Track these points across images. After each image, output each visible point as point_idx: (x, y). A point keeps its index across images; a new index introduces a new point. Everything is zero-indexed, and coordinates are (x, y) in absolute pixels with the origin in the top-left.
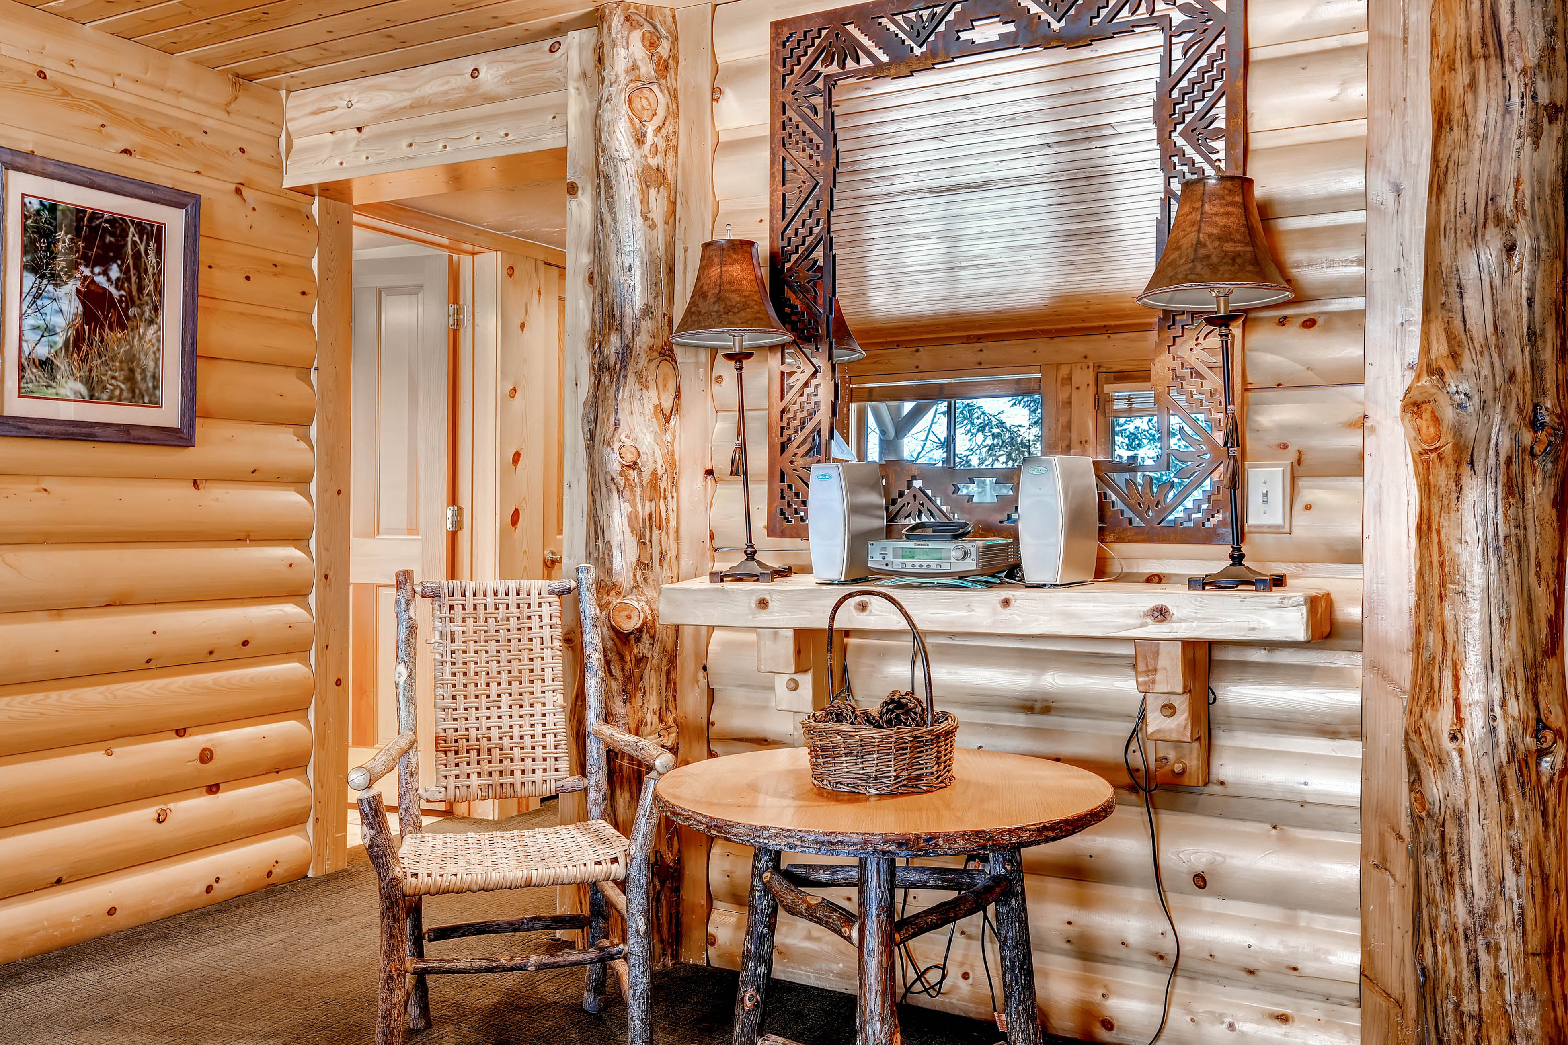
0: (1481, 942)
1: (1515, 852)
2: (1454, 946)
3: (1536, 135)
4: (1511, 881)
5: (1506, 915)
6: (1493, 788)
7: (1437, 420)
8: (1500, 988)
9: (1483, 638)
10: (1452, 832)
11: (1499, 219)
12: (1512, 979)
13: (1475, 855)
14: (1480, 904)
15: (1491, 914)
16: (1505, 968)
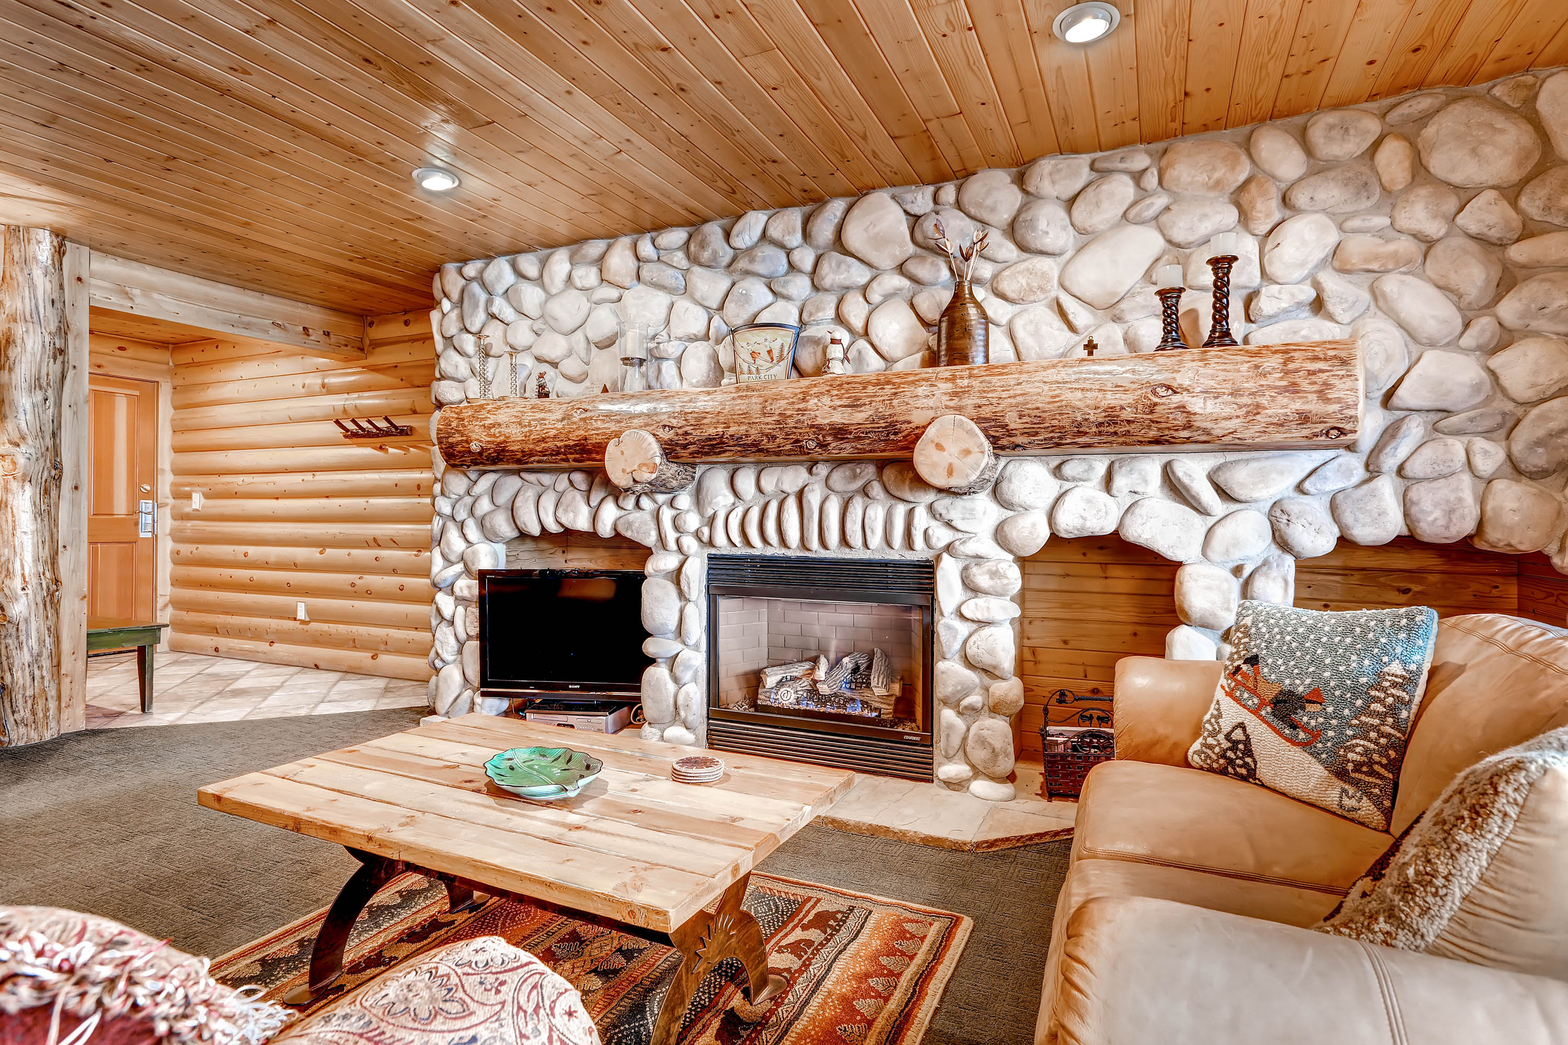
0: (36, 666)
1: (49, 629)
2: (23, 671)
3: (55, 359)
4: (47, 641)
5: (46, 653)
6: (41, 606)
7: (14, 463)
8: (43, 683)
9: (33, 551)
10: (22, 627)
11: (41, 388)
12: (47, 677)
13: (34, 634)
14: (35, 652)
15: (40, 655)
16: (45, 674)
